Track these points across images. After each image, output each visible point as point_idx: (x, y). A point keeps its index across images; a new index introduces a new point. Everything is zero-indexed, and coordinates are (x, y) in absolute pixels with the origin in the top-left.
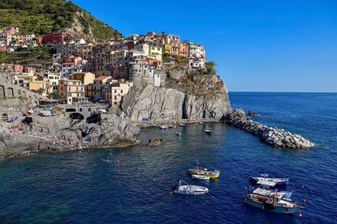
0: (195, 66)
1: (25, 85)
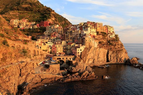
0: (111, 37)
1: (39, 48)
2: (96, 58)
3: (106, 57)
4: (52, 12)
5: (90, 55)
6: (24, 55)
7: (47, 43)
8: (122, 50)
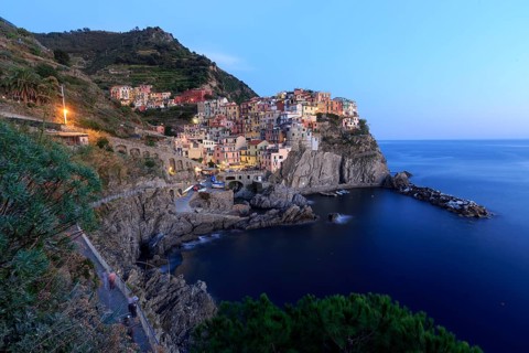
0: (349, 125)
1: (184, 153)
2: (315, 174)
3: (337, 173)
4: (211, 67)
5: (303, 168)
6: (150, 172)
7: (201, 141)
8: (375, 155)
